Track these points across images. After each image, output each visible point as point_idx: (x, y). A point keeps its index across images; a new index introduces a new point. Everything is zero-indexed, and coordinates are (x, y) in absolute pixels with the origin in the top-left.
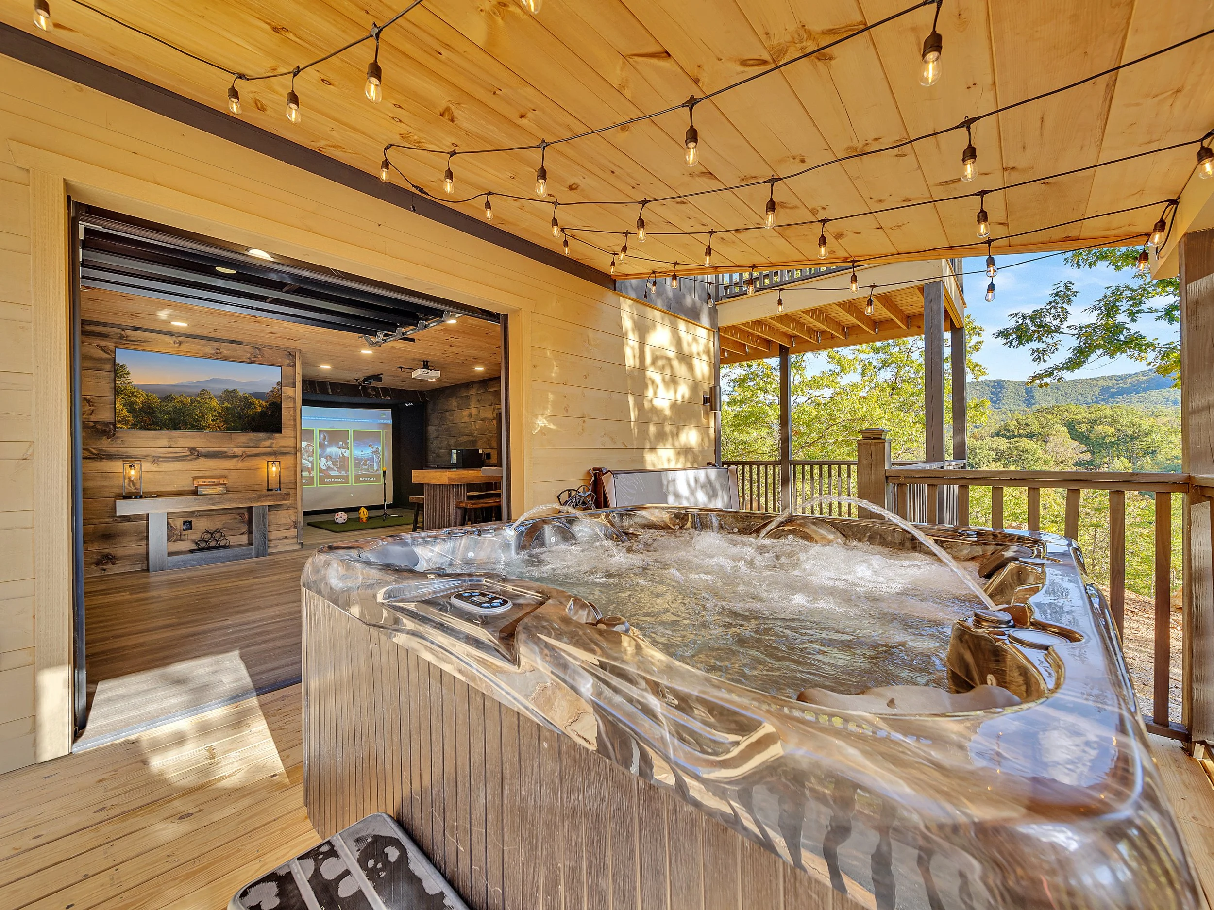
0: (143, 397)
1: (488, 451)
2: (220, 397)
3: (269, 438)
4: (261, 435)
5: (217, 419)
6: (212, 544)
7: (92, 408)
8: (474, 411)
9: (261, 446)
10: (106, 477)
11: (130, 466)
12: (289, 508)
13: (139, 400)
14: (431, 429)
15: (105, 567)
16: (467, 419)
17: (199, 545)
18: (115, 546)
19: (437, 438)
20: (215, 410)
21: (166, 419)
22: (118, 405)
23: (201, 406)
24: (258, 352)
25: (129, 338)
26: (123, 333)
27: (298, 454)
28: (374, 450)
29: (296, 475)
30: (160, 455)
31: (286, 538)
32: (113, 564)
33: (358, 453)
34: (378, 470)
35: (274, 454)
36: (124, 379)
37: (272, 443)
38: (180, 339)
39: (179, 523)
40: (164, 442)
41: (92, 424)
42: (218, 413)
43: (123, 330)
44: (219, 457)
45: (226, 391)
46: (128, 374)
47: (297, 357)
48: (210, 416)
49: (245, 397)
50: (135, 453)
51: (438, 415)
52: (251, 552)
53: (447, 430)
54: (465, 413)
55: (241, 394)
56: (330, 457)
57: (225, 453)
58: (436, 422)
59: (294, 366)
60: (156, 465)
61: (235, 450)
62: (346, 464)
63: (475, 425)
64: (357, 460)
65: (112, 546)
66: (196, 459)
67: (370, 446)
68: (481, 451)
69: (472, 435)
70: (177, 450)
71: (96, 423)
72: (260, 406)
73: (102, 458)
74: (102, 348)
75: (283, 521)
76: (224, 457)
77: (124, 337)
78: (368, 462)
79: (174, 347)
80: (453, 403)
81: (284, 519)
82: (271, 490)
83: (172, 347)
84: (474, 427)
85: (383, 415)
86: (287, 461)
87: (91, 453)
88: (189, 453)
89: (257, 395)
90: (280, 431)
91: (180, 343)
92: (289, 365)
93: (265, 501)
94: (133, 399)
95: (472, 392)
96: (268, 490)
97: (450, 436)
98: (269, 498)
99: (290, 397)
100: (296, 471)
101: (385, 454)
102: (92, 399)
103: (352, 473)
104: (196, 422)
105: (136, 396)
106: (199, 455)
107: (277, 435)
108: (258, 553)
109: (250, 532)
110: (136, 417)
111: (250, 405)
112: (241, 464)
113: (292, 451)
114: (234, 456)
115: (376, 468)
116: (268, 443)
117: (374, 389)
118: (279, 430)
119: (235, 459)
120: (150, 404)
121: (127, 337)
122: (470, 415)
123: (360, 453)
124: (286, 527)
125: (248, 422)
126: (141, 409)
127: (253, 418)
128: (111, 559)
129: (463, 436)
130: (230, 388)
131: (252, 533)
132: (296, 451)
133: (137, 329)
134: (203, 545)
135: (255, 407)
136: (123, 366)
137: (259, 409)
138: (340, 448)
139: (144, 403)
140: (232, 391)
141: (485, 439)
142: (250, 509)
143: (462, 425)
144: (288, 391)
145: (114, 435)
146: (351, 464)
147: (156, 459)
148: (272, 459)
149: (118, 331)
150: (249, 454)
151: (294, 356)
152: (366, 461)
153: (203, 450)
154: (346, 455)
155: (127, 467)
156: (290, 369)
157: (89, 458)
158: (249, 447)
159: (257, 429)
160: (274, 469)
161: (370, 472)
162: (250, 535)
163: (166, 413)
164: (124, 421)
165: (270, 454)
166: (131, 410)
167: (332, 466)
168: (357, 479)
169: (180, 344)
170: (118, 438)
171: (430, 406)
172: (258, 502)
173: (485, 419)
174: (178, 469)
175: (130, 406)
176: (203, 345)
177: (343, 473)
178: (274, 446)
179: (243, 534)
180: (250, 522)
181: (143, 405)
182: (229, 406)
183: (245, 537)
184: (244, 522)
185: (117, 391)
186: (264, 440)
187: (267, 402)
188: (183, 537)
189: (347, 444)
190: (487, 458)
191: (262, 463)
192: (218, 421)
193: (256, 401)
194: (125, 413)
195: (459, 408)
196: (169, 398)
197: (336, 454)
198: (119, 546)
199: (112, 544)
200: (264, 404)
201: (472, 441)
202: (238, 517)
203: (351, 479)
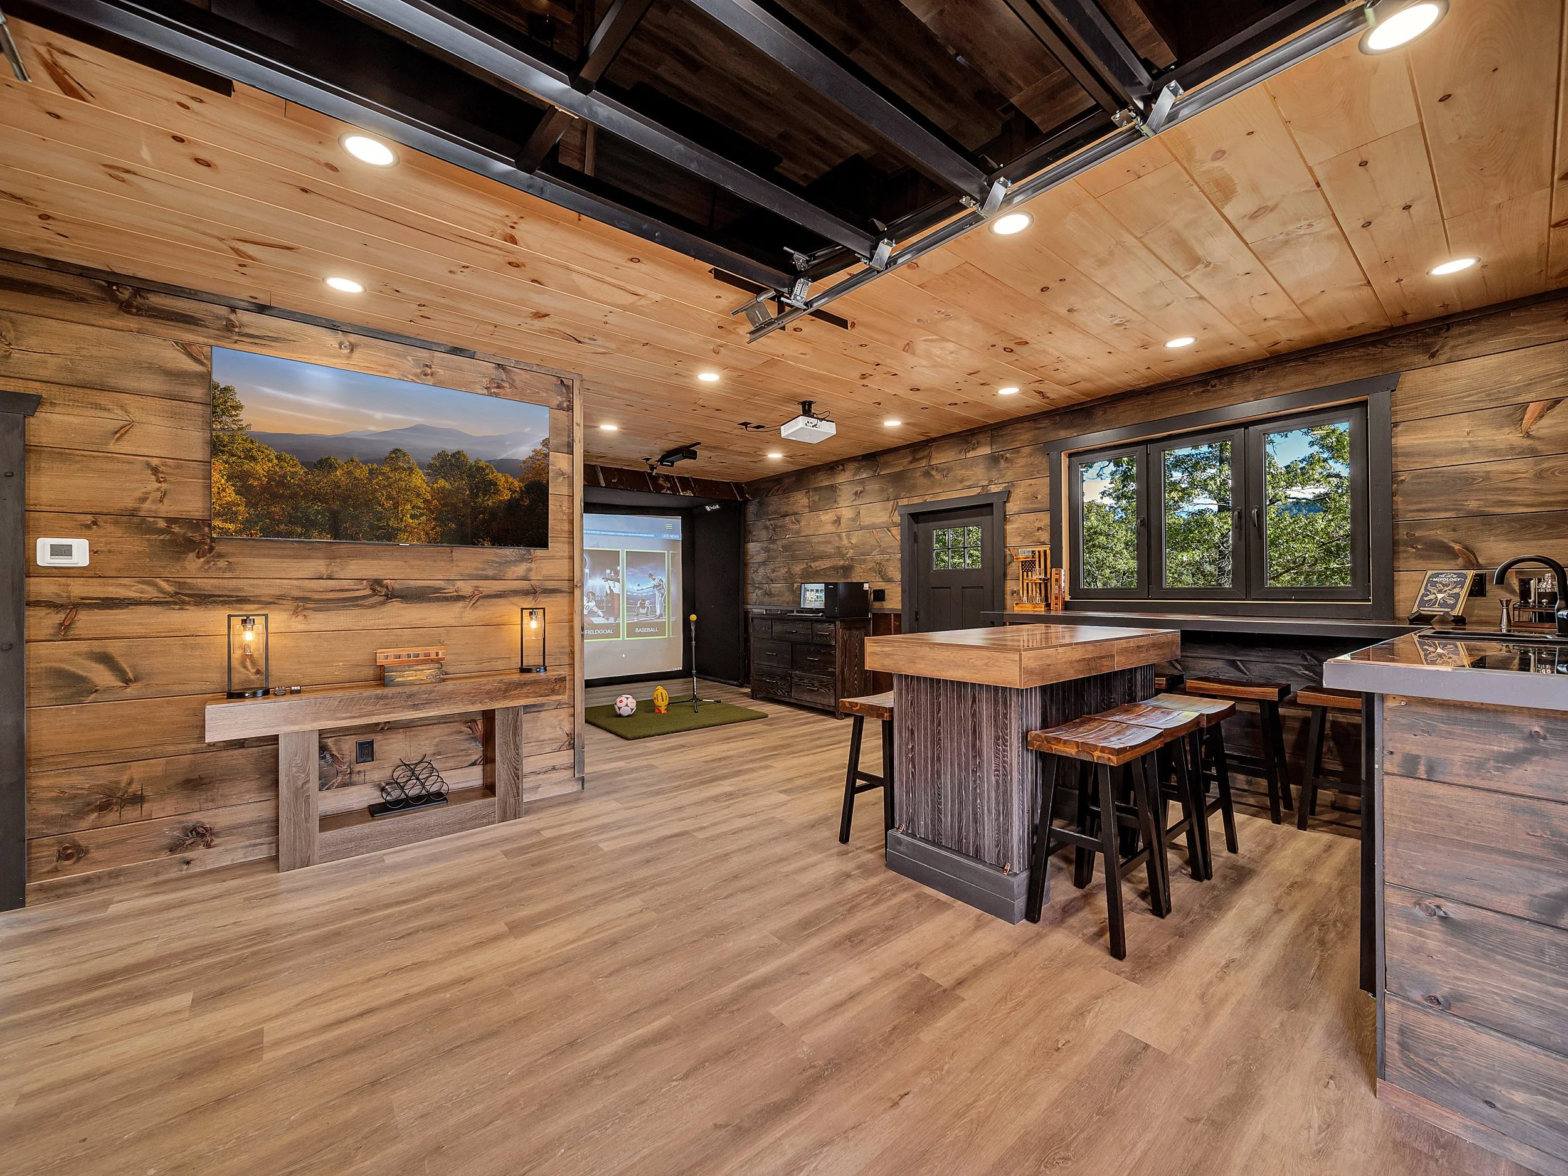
0: (270, 461)
1: (880, 585)
2: (430, 466)
3: (522, 559)
4: (510, 552)
5: (422, 515)
6: (413, 791)
7: (164, 486)
8: (847, 513)
9: (509, 575)
10: (194, 647)
11: (244, 622)
12: (559, 705)
13: (261, 469)
14: (752, 547)
15: (188, 855)
16: (830, 528)
17: (389, 794)
18: (210, 805)
19: (764, 563)
20: (418, 495)
21: (318, 512)
22: (216, 476)
23: (390, 485)
24: (504, 377)
25: (246, 330)
26: (232, 317)
27: (577, 592)
28: (656, 582)
29: (571, 636)
30: (308, 595)
31: (554, 768)
32: (208, 846)
33: (633, 588)
34: (661, 615)
35: (532, 592)
36: (229, 420)
37: (530, 570)
38: (353, 338)
39: (348, 747)
40: (318, 565)
41: (162, 524)
42: (425, 501)
43: (233, 309)
44: (430, 600)
45: (442, 455)
46: (238, 407)
47: (576, 391)
48: (409, 507)
49: (480, 469)
50: (257, 592)
51: (768, 523)
52: (490, 810)
53: (786, 548)
54: (827, 517)
55: (471, 461)
56: (593, 594)
57: (437, 590)
58: (764, 535)
59: (570, 408)
60: (300, 618)
61: (459, 584)
62: (616, 605)
63: (849, 538)
64: (632, 600)
65: (204, 806)
66: (383, 603)
67: (651, 575)
68: (866, 586)
69: (843, 556)
70: (345, 584)
71: (171, 521)
72: (507, 488)
73: (184, 603)
74: (186, 348)
75: (548, 734)
76: (438, 599)
77: (234, 326)
78: (647, 602)
79: (339, 356)
80: (800, 500)
81: (548, 730)
82: (529, 671)
83: (334, 356)
84: (845, 542)
85: (669, 526)
86: (556, 606)
87: (161, 591)
88: (368, 592)
89: (504, 466)
90: (544, 545)
91: (352, 347)
92: (560, 407)
93: (518, 697)
94: (248, 466)
95: (843, 478)
96: (524, 670)
97: (794, 558)
98: (525, 690)
99: (563, 474)
100: (572, 628)
101: (672, 588)
102: (165, 465)
103: (624, 620)
104: (379, 520)
105: (253, 459)
106: (391, 595)
107: (539, 552)
108: (505, 812)
109: (488, 760)
110: (254, 506)
111: (489, 487)
112: (471, 615)
113: (565, 585)
114: (459, 598)
115: (658, 613)
116: (521, 569)
117: (668, 478)
118: (542, 542)
119: (461, 604)
120: (284, 476)
121: (241, 325)
122: (838, 521)
123: (636, 588)
124: (555, 746)
125: (484, 521)
126: (266, 489)
127: (493, 514)
128: (203, 835)
129: (821, 557)
130: (451, 448)
131: (493, 761)
132: (572, 587)
133: (262, 309)
134: (396, 794)
135: (497, 492)
136: (226, 389)
137: (506, 496)
138: (607, 580)
139: (270, 475)
140: (454, 455)
141: (872, 565)
142: (489, 716)
143: (820, 539)
144: (559, 462)
145: (211, 549)
146: (623, 606)
147: (303, 603)
148: (528, 603)
149: (223, 311)
150: (487, 591)
151: (569, 389)
152: (644, 600)
153: (397, 585)
154: (616, 591)
155: (236, 622)
156: (562, 415)
157: (156, 603)
158: (487, 578)
159: (501, 540)
160: (533, 625)
161: (651, 618)
162: (488, 767)
163: (318, 497)
164: (228, 514)
165: (526, 593)
166: (244, 490)
167: (595, 609)
168: (631, 630)
169: (352, 350)
170: (220, 556)
171: (752, 509)
172: (505, 698)
173: (873, 527)
174: (346, 626)
175: (240, 478)
176: (398, 355)
177: (612, 620)
178: (532, 576)
179: (474, 764)
180: (488, 740)
181: (270, 479)
182: (448, 486)
183: (478, 770)
184: (475, 739)
185: (216, 447)
186: (516, 562)
187: (521, 481)
188: (355, 778)
189: (617, 573)
190: (876, 599)
191: (510, 611)
192: (424, 518)
193: (501, 479)
194: (230, 495)
195: (813, 508)
196: (324, 465)
197: (602, 588)
198: (221, 803)
199: (206, 800)
200: (516, 484)
201: (843, 567)
202: (464, 728)
203: (623, 630)
